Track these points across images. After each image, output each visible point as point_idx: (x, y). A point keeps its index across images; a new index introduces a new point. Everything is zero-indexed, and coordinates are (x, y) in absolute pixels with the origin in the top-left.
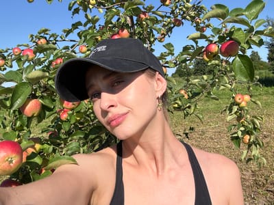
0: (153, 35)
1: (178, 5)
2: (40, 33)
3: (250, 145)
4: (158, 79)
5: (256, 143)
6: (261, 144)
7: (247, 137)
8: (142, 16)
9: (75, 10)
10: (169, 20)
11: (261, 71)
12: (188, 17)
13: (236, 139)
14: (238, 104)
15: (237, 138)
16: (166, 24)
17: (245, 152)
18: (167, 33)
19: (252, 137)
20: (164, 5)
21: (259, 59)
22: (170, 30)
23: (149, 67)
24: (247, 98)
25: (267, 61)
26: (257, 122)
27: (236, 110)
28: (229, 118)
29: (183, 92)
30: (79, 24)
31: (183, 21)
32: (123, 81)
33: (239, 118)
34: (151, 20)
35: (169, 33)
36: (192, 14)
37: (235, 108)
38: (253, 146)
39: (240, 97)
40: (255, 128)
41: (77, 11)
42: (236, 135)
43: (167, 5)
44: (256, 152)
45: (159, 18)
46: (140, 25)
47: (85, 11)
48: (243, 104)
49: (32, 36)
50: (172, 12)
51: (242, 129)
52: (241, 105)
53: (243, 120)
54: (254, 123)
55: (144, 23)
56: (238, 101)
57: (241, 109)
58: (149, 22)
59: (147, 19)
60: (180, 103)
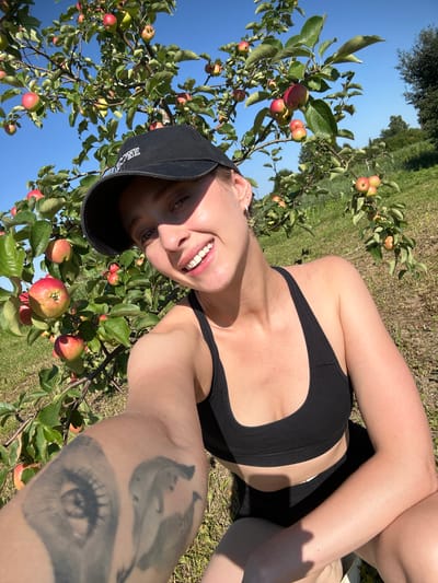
0: (207, 127)
1: (235, 68)
2: (41, 176)
3: (397, 252)
4: (237, 182)
5: (405, 245)
6: (412, 242)
7: (390, 239)
8: (182, 100)
9: (80, 125)
10: (225, 95)
11: (413, 146)
12: (253, 82)
13: (374, 248)
14: (364, 194)
15: (375, 245)
16: (223, 103)
17: (392, 263)
18: (228, 116)
19: (396, 236)
20: (212, 75)
21: (405, 126)
22: (232, 110)
23: (219, 165)
24: (375, 180)
25: (419, 127)
26: (397, 212)
27: (362, 203)
28: (356, 219)
29: (276, 199)
30: (92, 139)
31: (247, 90)
32: (187, 197)
33: (371, 214)
34: (195, 101)
35: (232, 116)
36: (260, 75)
37: (361, 201)
38: (402, 250)
39: (362, 181)
40: (398, 223)
41: (83, 126)
42: (372, 241)
43: (218, 74)
44: (407, 257)
45: (209, 97)
46: (182, 113)
47: (95, 122)
48: (371, 191)
49: (31, 184)
50: (229, 83)
51: (379, 229)
52: (368, 194)
53: (377, 216)
54: (395, 216)
55: (187, 109)
56: (363, 188)
57: (370, 200)
58: (192, 105)
59: (189, 102)
60: (274, 215)
